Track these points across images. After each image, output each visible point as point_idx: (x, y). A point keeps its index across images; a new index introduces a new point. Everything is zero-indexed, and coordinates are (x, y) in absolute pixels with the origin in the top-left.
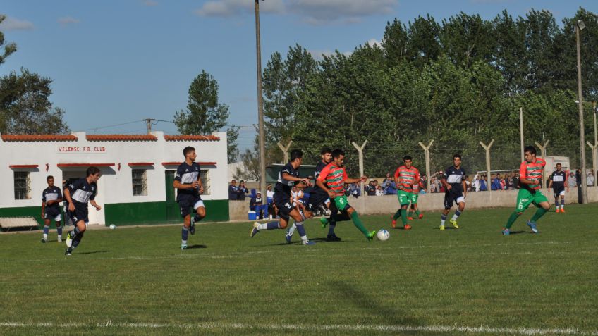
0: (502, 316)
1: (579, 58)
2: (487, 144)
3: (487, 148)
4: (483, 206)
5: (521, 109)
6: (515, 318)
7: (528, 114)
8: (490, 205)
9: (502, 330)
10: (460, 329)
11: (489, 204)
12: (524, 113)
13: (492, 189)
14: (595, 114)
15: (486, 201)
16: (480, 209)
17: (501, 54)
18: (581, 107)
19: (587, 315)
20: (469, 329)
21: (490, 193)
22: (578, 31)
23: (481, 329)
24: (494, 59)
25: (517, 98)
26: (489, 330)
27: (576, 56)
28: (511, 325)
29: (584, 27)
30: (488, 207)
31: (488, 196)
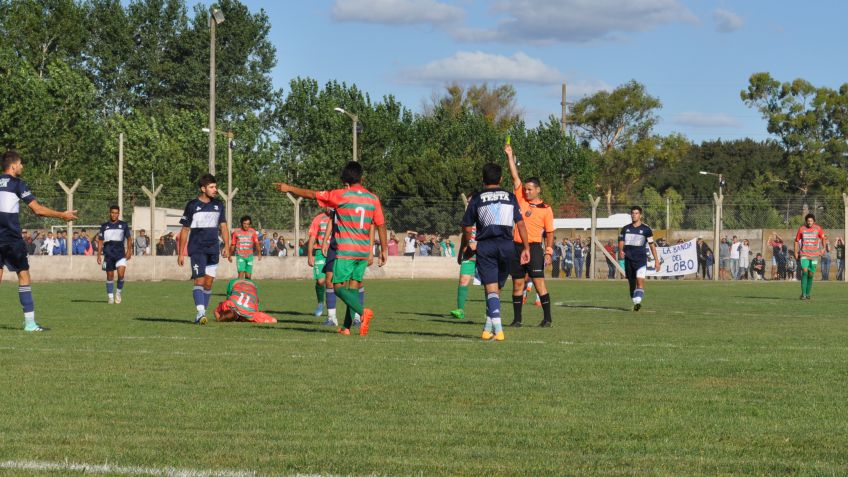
0: (132, 448)
1: (213, 65)
2: (69, 185)
3: (70, 192)
4: (60, 277)
5: (121, 135)
6: (154, 452)
7: (131, 144)
8: (70, 277)
9: (139, 470)
10: (73, 467)
11: (68, 275)
12: (125, 144)
13: (73, 254)
14: (230, 150)
15: (65, 270)
16: (54, 281)
17: (96, 52)
18: (212, 138)
19: (262, 450)
20: (87, 468)
21: (71, 259)
22: (213, 24)
23: (106, 468)
24: (84, 59)
25: (116, 119)
26: (119, 469)
27: (209, 62)
28: (150, 463)
29: (223, 20)
30: (67, 280)
31: (68, 263)
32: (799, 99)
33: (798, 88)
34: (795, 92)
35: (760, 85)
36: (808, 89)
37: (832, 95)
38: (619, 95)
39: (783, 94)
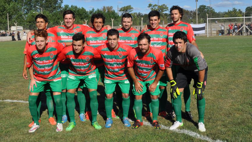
32: (155, 7)
33: (155, 5)
34: (155, 6)
35: (150, 5)
36: (157, 6)
37: (160, 6)
38: (127, 7)
39: (153, 6)
